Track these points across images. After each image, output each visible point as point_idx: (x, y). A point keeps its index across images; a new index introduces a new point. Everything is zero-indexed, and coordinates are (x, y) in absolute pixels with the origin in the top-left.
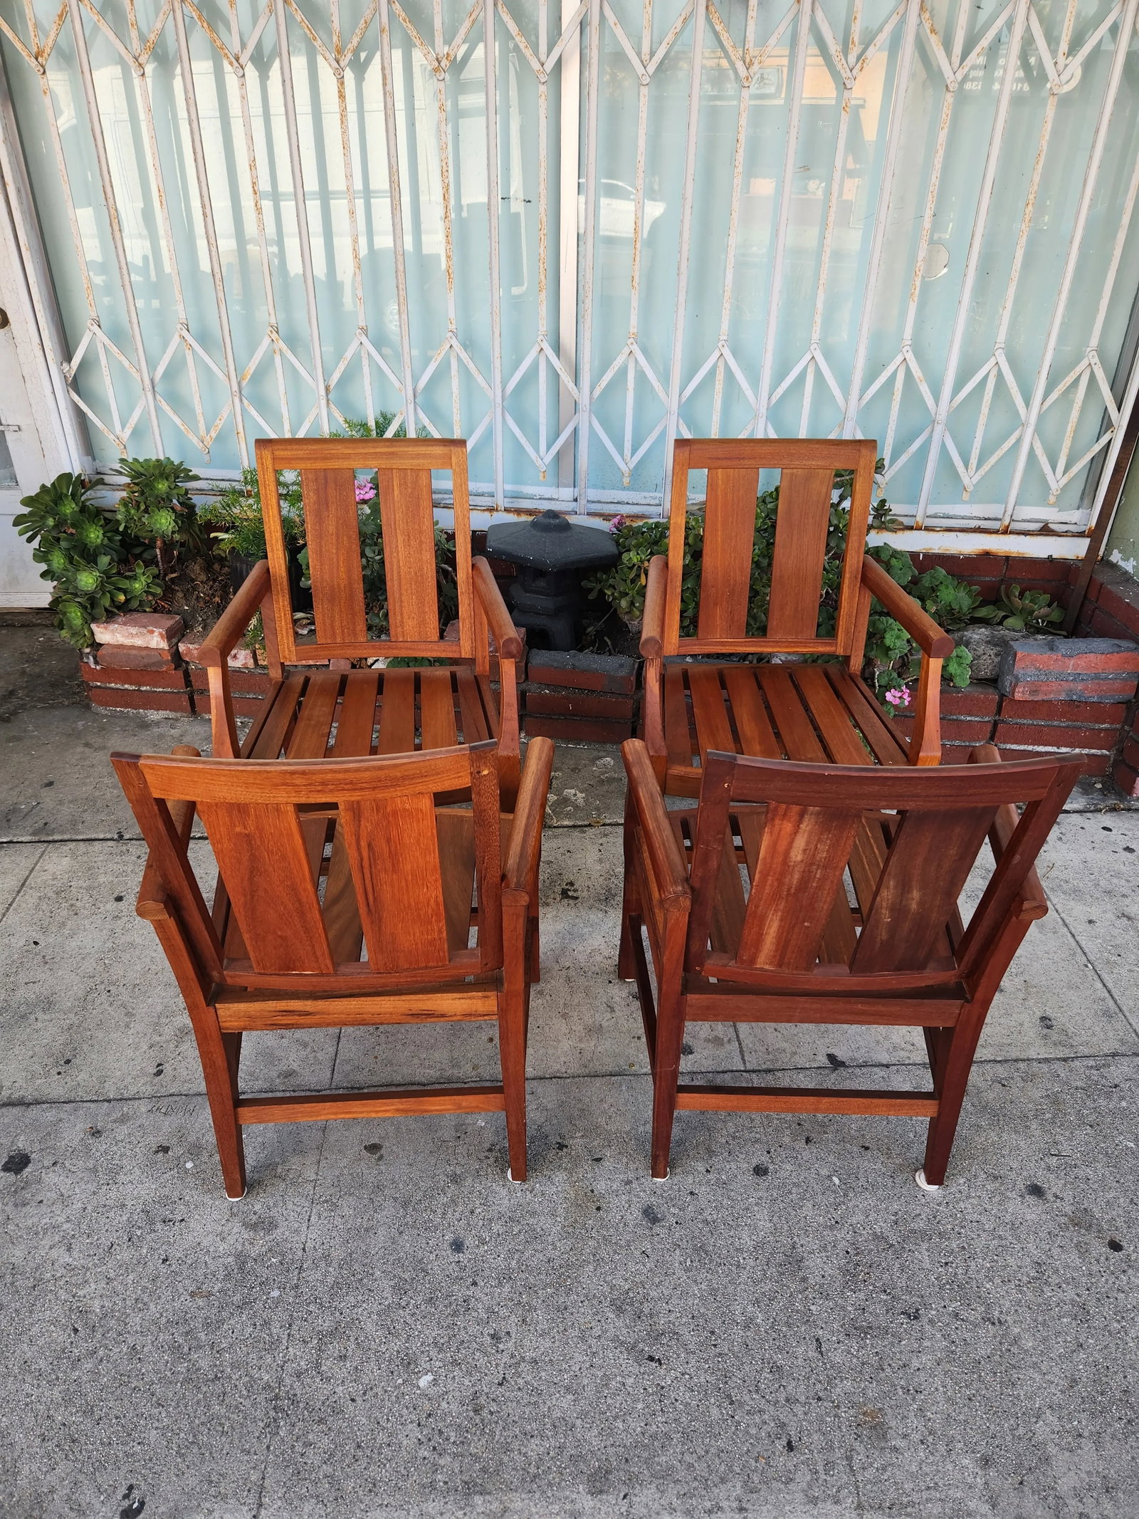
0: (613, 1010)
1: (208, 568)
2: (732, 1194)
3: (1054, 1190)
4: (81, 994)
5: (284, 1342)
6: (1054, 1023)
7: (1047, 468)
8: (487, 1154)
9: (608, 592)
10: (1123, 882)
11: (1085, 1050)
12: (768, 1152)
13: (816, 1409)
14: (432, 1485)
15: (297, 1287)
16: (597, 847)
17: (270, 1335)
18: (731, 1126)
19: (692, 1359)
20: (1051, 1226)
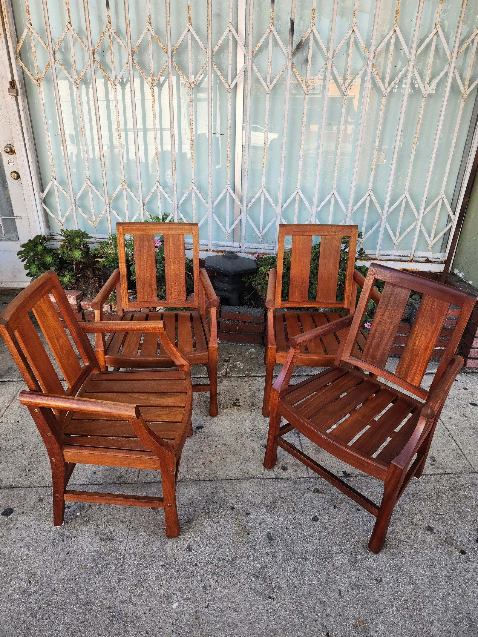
0: (254, 452)
1: (93, 272)
2: (304, 529)
3: (437, 528)
4: (36, 443)
5: (117, 588)
6: (436, 459)
8: (202, 511)
9: (253, 283)
12: (319, 512)
13: (339, 620)
16: (248, 385)
17: (111, 585)
18: (303, 501)
19: (287, 598)
20: (436, 543)
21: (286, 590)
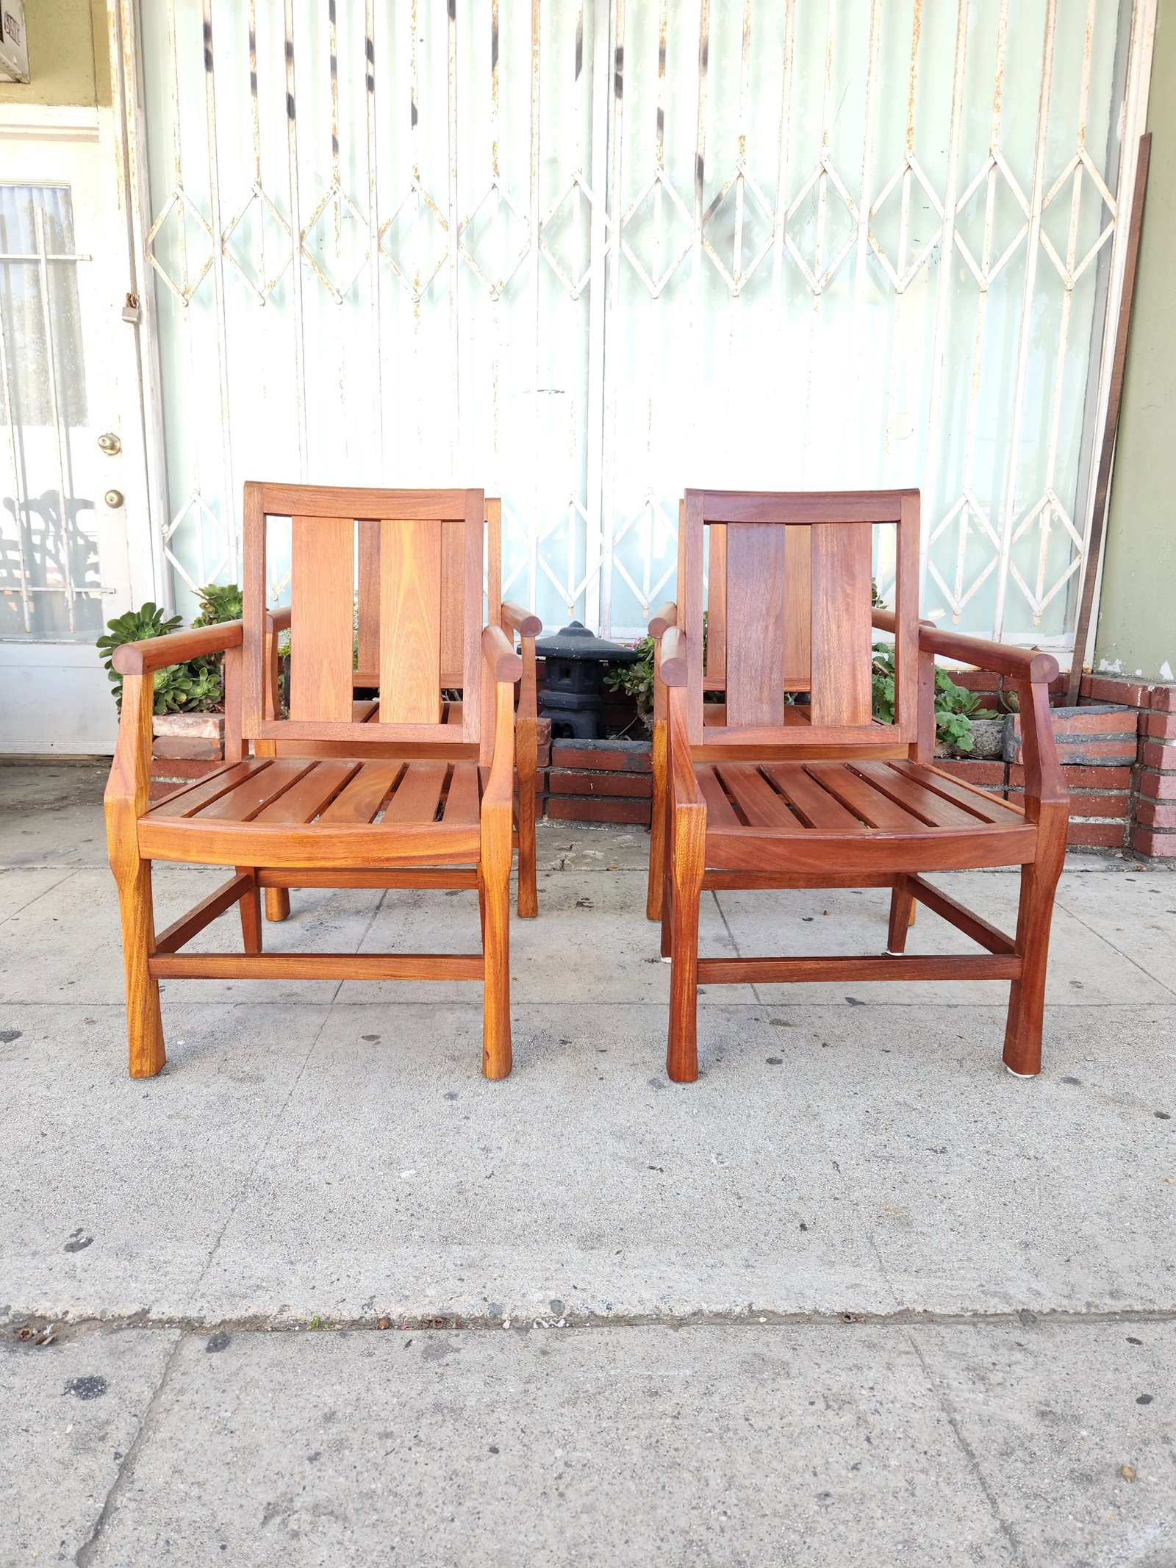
0: (624, 968)
2: (744, 1074)
3: (1092, 1081)
4: (93, 947)
5: (261, 1147)
6: (1085, 984)
7: (1027, 592)
9: (628, 685)
10: (1150, 909)
11: (1115, 1001)
12: (783, 1051)
13: (833, 1205)
14: (407, 1238)
15: (280, 1115)
16: (615, 881)
17: (247, 1143)
18: (744, 1036)
19: (697, 1171)
20: (1090, 1102)
21: (696, 1158)
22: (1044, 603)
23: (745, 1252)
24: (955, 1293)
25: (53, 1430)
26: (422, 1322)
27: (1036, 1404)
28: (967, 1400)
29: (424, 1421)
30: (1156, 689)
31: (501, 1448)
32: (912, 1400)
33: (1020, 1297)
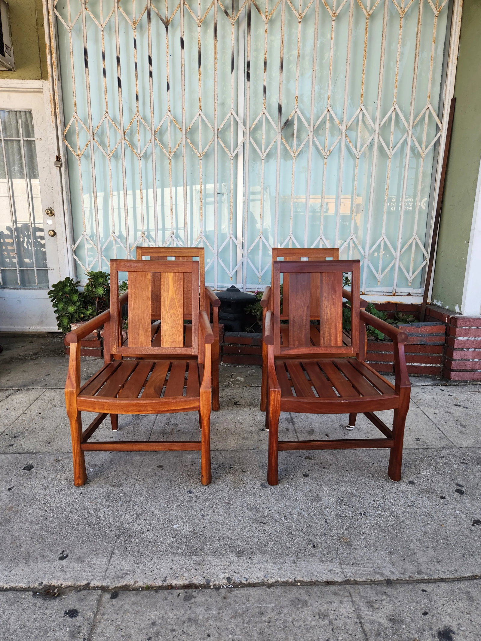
0: (252, 433)
2: (295, 481)
3: (419, 483)
4: (55, 426)
5: (124, 515)
6: (421, 440)
7: (406, 273)
9: (253, 311)
10: (448, 404)
11: (431, 447)
12: (309, 471)
13: (324, 537)
14: (177, 553)
15: (129, 501)
16: (248, 392)
17: (119, 513)
18: (295, 464)
19: (277, 523)
20: (418, 492)
21: (277, 518)
22: (413, 277)
23: (294, 557)
24: (365, 573)
25: (62, 630)
26: (183, 586)
27: (389, 616)
28: (366, 614)
29: (185, 625)
30: (453, 317)
31: (211, 635)
32: (347, 615)
33: (387, 574)
